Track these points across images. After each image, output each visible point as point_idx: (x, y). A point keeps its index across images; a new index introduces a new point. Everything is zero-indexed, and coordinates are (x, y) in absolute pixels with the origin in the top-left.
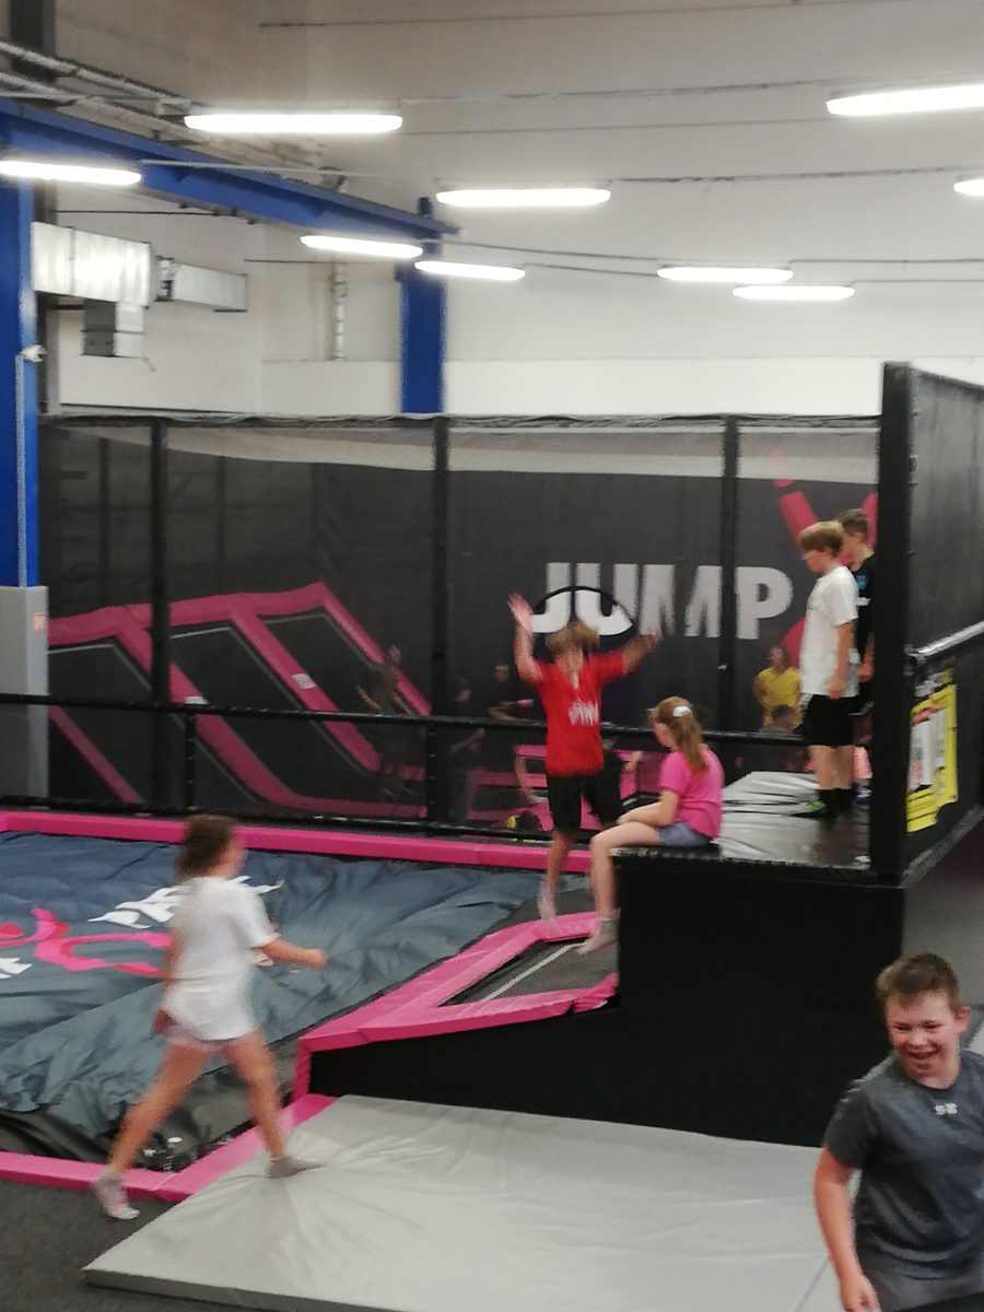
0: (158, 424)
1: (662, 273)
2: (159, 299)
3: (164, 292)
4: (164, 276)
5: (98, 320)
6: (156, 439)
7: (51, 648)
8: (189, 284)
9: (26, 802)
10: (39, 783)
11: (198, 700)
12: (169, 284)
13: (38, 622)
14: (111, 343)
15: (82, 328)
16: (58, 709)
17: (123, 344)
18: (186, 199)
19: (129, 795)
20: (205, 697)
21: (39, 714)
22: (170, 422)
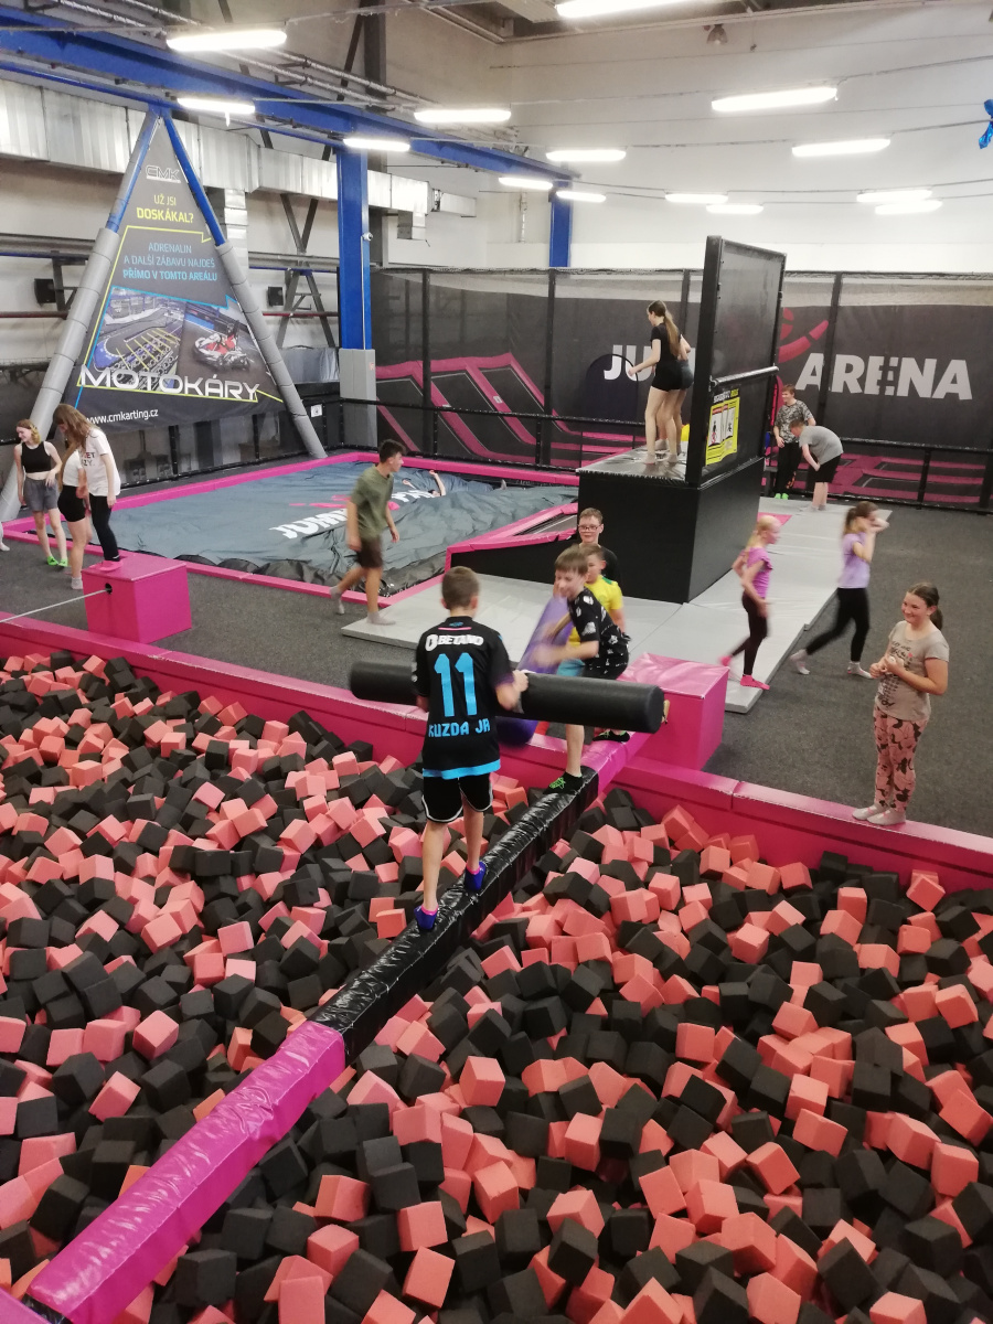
0: (425, 272)
1: (667, 196)
2: (433, 210)
3: (436, 208)
4: (436, 199)
5: (405, 220)
6: (425, 280)
7: (377, 380)
8: (448, 202)
9: (368, 449)
10: (373, 440)
11: (448, 406)
12: (438, 203)
13: (372, 366)
14: (410, 232)
15: (396, 224)
16: (383, 407)
17: (416, 233)
18: (444, 159)
19: (414, 448)
20: (451, 404)
21: (373, 408)
22: (431, 271)
